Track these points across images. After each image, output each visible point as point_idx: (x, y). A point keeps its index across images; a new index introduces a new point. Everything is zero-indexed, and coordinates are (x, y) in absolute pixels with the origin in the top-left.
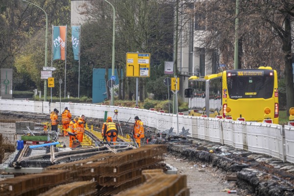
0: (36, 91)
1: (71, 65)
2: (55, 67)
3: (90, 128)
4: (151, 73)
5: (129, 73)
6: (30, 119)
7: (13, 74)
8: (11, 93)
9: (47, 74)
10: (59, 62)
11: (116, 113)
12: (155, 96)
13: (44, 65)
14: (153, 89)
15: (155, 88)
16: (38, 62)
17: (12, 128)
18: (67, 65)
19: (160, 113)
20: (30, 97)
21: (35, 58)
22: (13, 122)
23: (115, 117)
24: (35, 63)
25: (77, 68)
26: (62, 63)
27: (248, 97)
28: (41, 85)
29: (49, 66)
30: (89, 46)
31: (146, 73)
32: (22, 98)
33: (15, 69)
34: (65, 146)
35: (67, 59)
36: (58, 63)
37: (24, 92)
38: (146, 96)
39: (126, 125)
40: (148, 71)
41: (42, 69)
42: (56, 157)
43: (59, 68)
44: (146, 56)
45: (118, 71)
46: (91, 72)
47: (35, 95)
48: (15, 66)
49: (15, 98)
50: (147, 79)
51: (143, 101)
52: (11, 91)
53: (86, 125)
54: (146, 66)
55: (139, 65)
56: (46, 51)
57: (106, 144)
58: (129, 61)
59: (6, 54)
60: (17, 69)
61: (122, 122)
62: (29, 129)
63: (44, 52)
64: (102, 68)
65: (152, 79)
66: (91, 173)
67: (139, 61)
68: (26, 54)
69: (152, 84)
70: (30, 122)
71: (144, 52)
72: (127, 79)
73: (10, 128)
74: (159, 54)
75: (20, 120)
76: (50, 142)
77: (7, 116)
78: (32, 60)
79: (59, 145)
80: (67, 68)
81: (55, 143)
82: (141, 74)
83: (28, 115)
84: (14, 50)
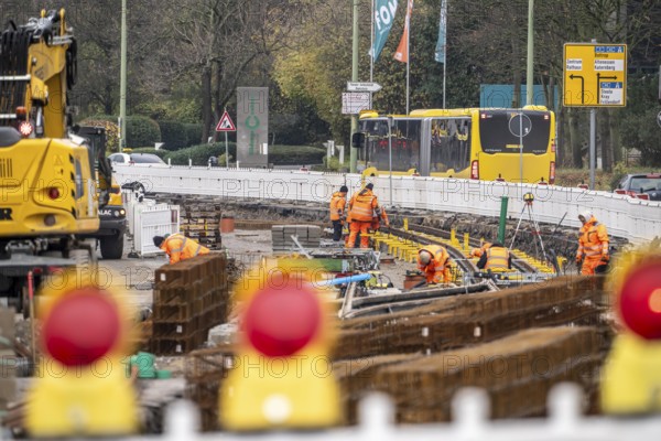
0: (331, 145)
1: (423, 77)
2: (381, 84)
3: (461, 240)
4: (630, 93)
5: (572, 95)
6: (311, 219)
7: (270, 101)
8: (265, 152)
9: (358, 101)
10: (392, 68)
11: (529, 201)
12: (643, 155)
13: (349, 77)
14: (638, 139)
15: (643, 135)
16: (336, 67)
17: (265, 242)
18: (412, 76)
19: (637, 201)
20: (316, 161)
21: (326, 57)
22: (268, 226)
23: (526, 211)
24: (327, 72)
25: (439, 84)
26: (399, 70)
27: (511, 151)
28: (342, 129)
29: (363, 78)
30: (468, 26)
31: (617, 96)
32: (295, 164)
33: (275, 89)
35: (412, 59)
36: (388, 72)
37: (299, 149)
38: (618, 158)
39: (556, 232)
40: (621, 91)
41: (346, 86)
43: (391, 83)
44: (616, 51)
45: (546, 91)
46: (474, 94)
47: (329, 156)
48: (276, 79)
49: (275, 164)
50: (621, 112)
51: (611, 171)
52: (265, 146)
53: (453, 233)
54: (615, 78)
55: (598, 74)
56: (355, 38)
57: (487, 278)
58: (570, 65)
59: (251, 48)
60: (281, 87)
61: (546, 224)
62: (296, 246)
63: (350, 42)
64: (504, 83)
65: (635, 112)
66: (423, 338)
67: (598, 65)
68: (303, 46)
69: (637, 125)
70: (310, 226)
71: (611, 39)
72: (569, 111)
73: (258, 242)
74: (651, 44)
75: (286, 220)
76: (349, 273)
77: (253, 212)
78: (320, 63)
79: (372, 282)
80: (411, 85)
81: (362, 276)
82: (604, 99)
83: (306, 210)
84: (272, 38)
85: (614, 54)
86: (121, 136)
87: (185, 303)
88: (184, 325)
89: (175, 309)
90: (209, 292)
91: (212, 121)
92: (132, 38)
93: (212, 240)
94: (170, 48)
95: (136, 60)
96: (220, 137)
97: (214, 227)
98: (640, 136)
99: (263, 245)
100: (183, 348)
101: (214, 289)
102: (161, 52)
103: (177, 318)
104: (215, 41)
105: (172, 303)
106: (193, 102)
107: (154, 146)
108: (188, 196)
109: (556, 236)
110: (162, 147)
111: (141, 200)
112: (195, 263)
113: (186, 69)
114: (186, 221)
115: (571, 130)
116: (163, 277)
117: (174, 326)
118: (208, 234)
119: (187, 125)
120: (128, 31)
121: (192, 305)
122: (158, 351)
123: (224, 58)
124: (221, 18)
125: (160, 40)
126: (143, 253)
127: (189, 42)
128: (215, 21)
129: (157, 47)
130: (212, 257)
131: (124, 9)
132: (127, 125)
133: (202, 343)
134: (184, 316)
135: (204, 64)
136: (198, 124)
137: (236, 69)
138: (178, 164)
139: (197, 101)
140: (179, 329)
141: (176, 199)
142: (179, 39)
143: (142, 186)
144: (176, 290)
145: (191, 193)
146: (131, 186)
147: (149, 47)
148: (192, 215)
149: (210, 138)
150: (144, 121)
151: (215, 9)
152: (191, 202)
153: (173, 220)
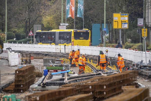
1: (78, 22)
2: (68, 23)
3: (90, 61)
4: (129, 26)
5: (115, 26)
6: (52, 56)
7: (42, 28)
9: (63, 28)
10: (71, 20)
11: (107, 52)
12: (132, 40)
13: (61, 22)
16: (57, 20)
17: (41, 62)
18: (76, 22)
19: (134, 51)
21: (55, 18)
22: (42, 58)
23: (106, 54)
24: (55, 21)
25: (82, 24)
26: (72, 20)
29: (64, 22)
30: (89, 10)
31: (126, 26)
33: (43, 25)
34: (74, 73)
35: (76, 18)
38: (126, 41)
39: (113, 59)
41: (60, 24)
42: (68, 79)
43: (71, 24)
45: (108, 25)
48: (43, 23)
50: (126, 30)
51: (124, 44)
53: (88, 60)
54: (126, 22)
55: (122, 21)
56: (62, 13)
57: (100, 71)
58: (115, 18)
59: (37, 15)
60: (44, 25)
61: (111, 57)
62: (51, 63)
63: (61, 14)
64: (98, 23)
65: (130, 30)
66: (90, 89)
67: (121, 18)
68: (50, 15)
69: (130, 33)
70: (53, 58)
71: (124, 12)
72: (114, 30)
73: (40, 62)
74: (134, 14)
75: (46, 57)
76: (65, 70)
77: (38, 55)
78: (54, 19)
79: (70, 72)
80: (75, 24)
81: (68, 71)
82: (123, 27)
83: (51, 54)
84: (42, 13)
85: (125, 16)
86: (6, 37)
87: (23, 79)
88: (23, 85)
89: (21, 80)
90: (29, 76)
91: (27, 33)
92: (8, 13)
93: (28, 62)
94: (18, 16)
95: (9, 19)
96: (29, 37)
97: (29, 59)
98: (131, 36)
99: (41, 63)
100: (23, 91)
101: (31, 75)
102: (16, 17)
103: (21, 83)
104: (28, 14)
105: (20, 79)
106: (23, 29)
107: (14, 39)
108: (22, 51)
109: (114, 60)
110: (16, 39)
111: (11, 52)
112: (26, 68)
113: (21, 21)
114: (22, 57)
115: (114, 34)
116: (17, 72)
117: (20, 85)
118: (28, 60)
119: (22, 34)
120: (7, 12)
121: (25, 79)
122: (16, 92)
123: (30, 18)
124: (30, 8)
125: (15, 14)
126: (12, 65)
127: (22, 14)
128: (28, 9)
129: (14, 15)
130: (30, 67)
131: (6, 6)
132: (7, 34)
133: (28, 89)
134: (23, 82)
135: (26, 19)
136: (24, 34)
137: (33, 21)
138: (20, 43)
139: (24, 28)
140: (22, 86)
141: (19, 52)
142: (20, 13)
143: (11, 49)
144: (21, 75)
145: (23, 50)
146: (9, 49)
147: (12, 15)
148: (24, 56)
149: (27, 37)
150: (11, 33)
151: (28, 6)
152: (23, 53)
153: (19, 57)
